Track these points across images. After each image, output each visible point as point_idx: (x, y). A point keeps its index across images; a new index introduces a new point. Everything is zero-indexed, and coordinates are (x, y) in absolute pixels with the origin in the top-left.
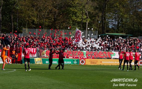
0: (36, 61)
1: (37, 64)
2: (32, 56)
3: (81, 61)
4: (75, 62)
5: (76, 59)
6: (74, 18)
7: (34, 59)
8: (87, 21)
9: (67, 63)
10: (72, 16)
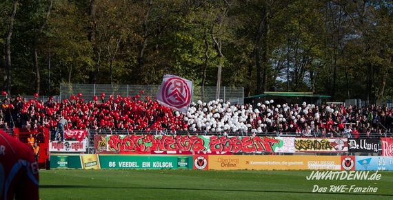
0: (85, 162)
1: (86, 168)
2: (74, 150)
3: (196, 161)
4: (183, 164)
5: (185, 156)
6: (186, 56)
7: (79, 156)
8: (218, 64)
9: (162, 165)
10: (183, 52)
